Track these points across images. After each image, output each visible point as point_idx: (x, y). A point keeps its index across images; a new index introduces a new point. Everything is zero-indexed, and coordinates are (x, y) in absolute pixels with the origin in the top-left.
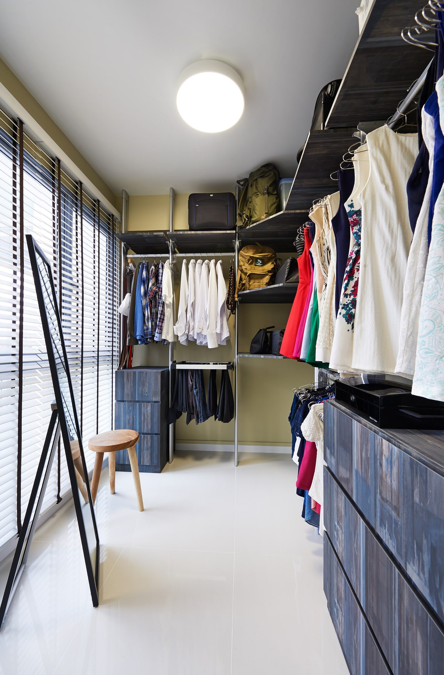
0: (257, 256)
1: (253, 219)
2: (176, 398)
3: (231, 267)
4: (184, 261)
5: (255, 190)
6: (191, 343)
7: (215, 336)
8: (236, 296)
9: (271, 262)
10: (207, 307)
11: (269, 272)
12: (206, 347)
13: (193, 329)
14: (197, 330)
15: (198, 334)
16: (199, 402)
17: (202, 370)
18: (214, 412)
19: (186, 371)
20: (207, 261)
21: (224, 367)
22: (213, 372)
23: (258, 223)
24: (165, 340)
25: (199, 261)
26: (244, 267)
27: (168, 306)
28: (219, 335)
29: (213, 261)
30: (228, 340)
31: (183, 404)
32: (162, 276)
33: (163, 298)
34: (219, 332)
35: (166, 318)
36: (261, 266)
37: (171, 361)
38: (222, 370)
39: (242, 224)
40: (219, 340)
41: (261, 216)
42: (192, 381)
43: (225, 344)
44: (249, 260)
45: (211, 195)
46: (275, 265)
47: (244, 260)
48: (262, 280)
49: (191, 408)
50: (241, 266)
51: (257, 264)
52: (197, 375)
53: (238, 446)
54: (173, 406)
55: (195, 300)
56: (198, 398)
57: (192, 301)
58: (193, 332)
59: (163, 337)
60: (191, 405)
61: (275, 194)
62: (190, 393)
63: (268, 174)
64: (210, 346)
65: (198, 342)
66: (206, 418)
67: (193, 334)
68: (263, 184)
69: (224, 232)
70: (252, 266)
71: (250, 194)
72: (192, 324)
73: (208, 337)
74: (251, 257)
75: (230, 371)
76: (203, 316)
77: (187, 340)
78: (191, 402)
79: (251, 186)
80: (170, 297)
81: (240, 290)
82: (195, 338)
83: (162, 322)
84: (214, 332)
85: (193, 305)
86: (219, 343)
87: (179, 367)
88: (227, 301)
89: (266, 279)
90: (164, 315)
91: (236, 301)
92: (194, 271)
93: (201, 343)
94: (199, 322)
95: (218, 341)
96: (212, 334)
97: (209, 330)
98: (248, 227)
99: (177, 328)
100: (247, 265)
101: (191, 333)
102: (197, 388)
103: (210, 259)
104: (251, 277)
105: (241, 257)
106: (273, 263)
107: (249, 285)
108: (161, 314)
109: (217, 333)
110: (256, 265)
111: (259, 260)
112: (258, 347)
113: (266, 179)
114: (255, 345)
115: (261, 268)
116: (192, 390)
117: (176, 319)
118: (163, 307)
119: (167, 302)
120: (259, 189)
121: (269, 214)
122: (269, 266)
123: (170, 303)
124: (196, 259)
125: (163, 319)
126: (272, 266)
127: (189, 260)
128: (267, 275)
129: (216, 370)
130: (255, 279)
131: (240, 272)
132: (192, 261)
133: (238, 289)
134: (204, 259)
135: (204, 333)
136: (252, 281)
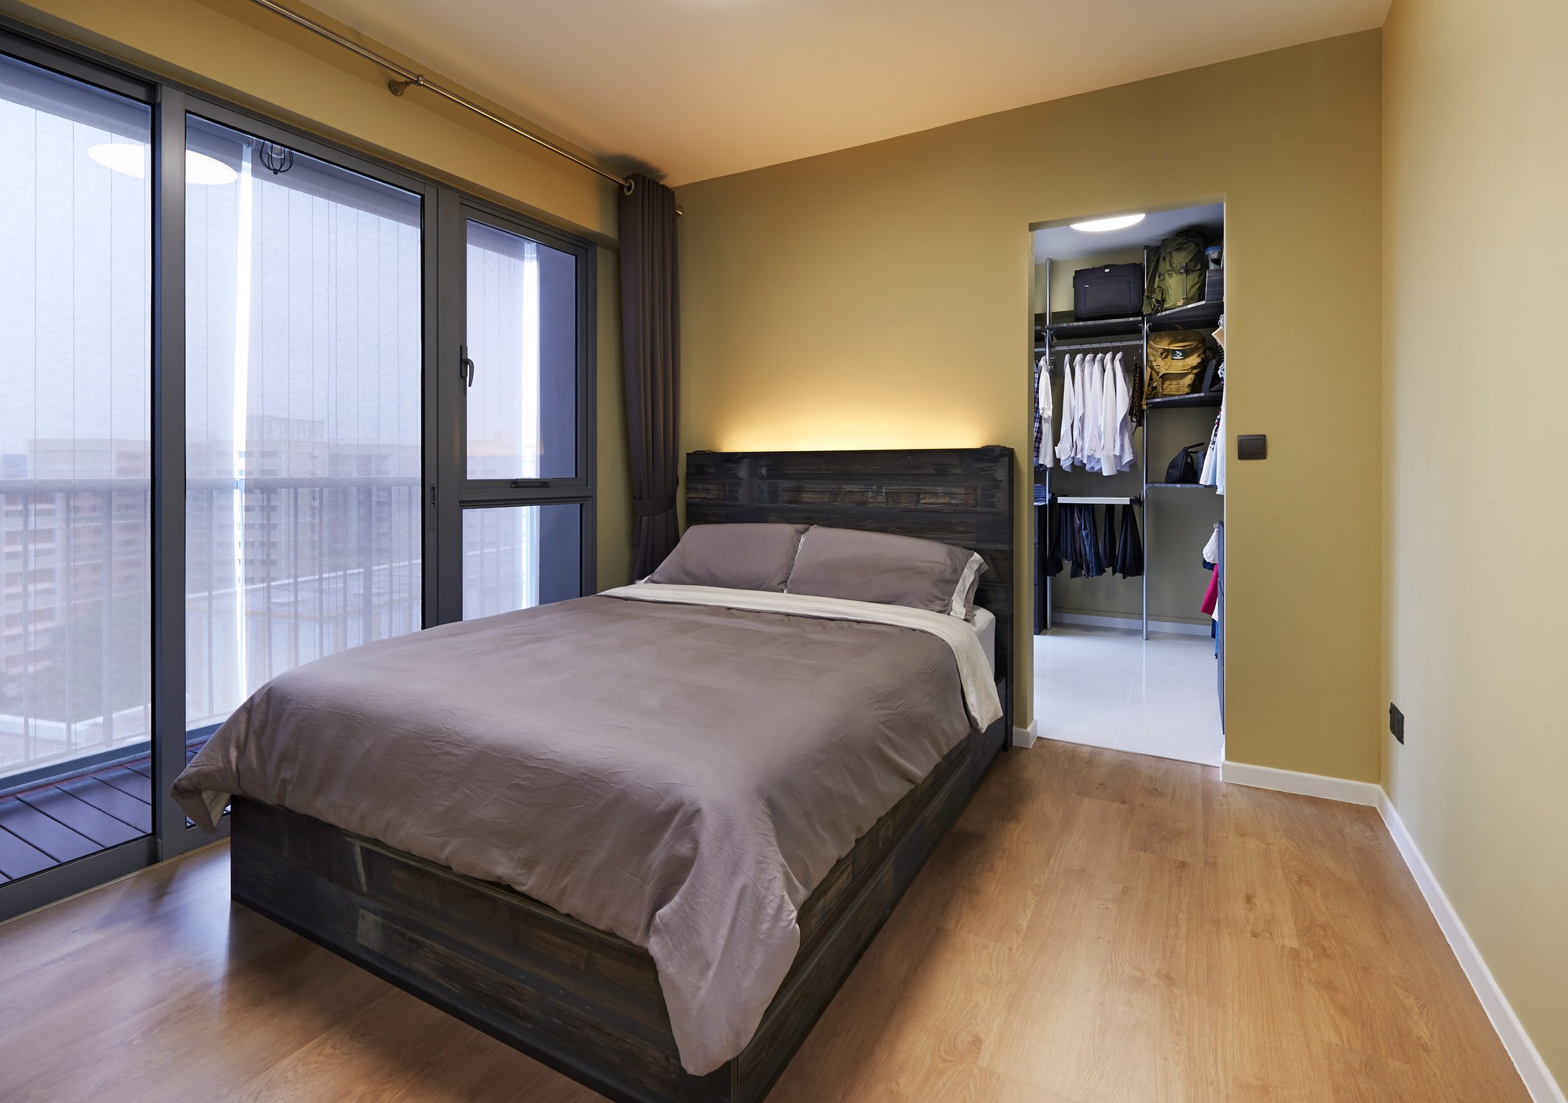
0: (1173, 347)
1: (1166, 306)
2: (1056, 543)
3: (1136, 364)
4: (1067, 357)
5: (1168, 267)
6: (1078, 468)
7: (1112, 459)
8: (1144, 402)
9: (1197, 354)
10: (1101, 421)
11: (1193, 368)
12: (1100, 472)
13: (1082, 449)
14: (1086, 453)
15: (1089, 457)
16: (1090, 549)
17: (1093, 505)
18: (1112, 561)
19: (1072, 506)
20: (1099, 356)
21: (1126, 501)
22: (1110, 508)
23: (1172, 311)
24: (1041, 465)
25: (1089, 357)
26: (1154, 364)
27: (1046, 420)
28: (1120, 458)
29: (1109, 356)
30: (1132, 464)
31: (1066, 550)
32: (1038, 383)
33: (1041, 412)
34: (1118, 454)
35: (1043, 437)
36: (1182, 359)
37: (1049, 493)
38: (1123, 505)
39: (1150, 311)
40: (1119, 464)
41: (1177, 302)
42: (1079, 520)
43: (1128, 470)
44: (1162, 354)
45: (1107, 270)
46: (1202, 359)
47: (1155, 353)
48: (1182, 381)
49: (1079, 556)
50: (1151, 361)
51: (1176, 358)
52: (1086, 512)
53: (1149, 622)
54: (1052, 554)
55: (1083, 414)
56: (1089, 542)
57: (1080, 414)
58: (1082, 455)
59: (1041, 462)
60: (1078, 551)
61: (1198, 270)
62: (1077, 536)
63: (1186, 246)
64: (1105, 473)
65: (1088, 468)
66: (1101, 571)
67: (1082, 457)
68: (1180, 259)
69: (1125, 320)
70: (1166, 360)
71: (1161, 269)
72: (1079, 444)
73: (1102, 460)
74: (1164, 350)
75: (1136, 508)
76: (1096, 433)
77: (1073, 464)
78: (1078, 547)
79: (1164, 260)
80: (1049, 409)
81: (1150, 397)
82: (1085, 462)
83: (1040, 443)
84: (1111, 454)
85: (1082, 419)
86: (1119, 469)
87: (1061, 500)
88: (1131, 412)
89: (1189, 379)
90: (1042, 433)
91: (1144, 410)
92: (1083, 371)
93: (1093, 468)
94: (1091, 441)
95: (1116, 467)
96: (1108, 457)
97: (1104, 452)
98: (1159, 314)
99: (1060, 450)
100: (1159, 360)
101: (1079, 456)
102: (1087, 529)
103: (1105, 351)
104: (1165, 377)
105: (1151, 350)
106: (1199, 356)
107: (1163, 389)
108: (1038, 432)
109: (1115, 456)
110: (1173, 359)
111: (1178, 352)
112: (1176, 473)
113: (1184, 253)
114: (1173, 471)
115: (1181, 363)
116: (1080, 531)
117: (1056, 439)
118: (1040, 423)
119: (1045, 416)
120: (1174, 265)
121: (1188, 301)
122: (1194, 360)
123: (1049, 416)
124: (1085, 352)
125: (1041, 439)
126: (1199, 360)
127: (1073, 355)
128: (1190, 373)
129: (1114, 505)
130: (1171, 380)
131: (1149, 370)
132: (1079, 357)
133: (1147, 394)
134: (1095, 352)
135: (1097, 456)
136: (1167, 383)
